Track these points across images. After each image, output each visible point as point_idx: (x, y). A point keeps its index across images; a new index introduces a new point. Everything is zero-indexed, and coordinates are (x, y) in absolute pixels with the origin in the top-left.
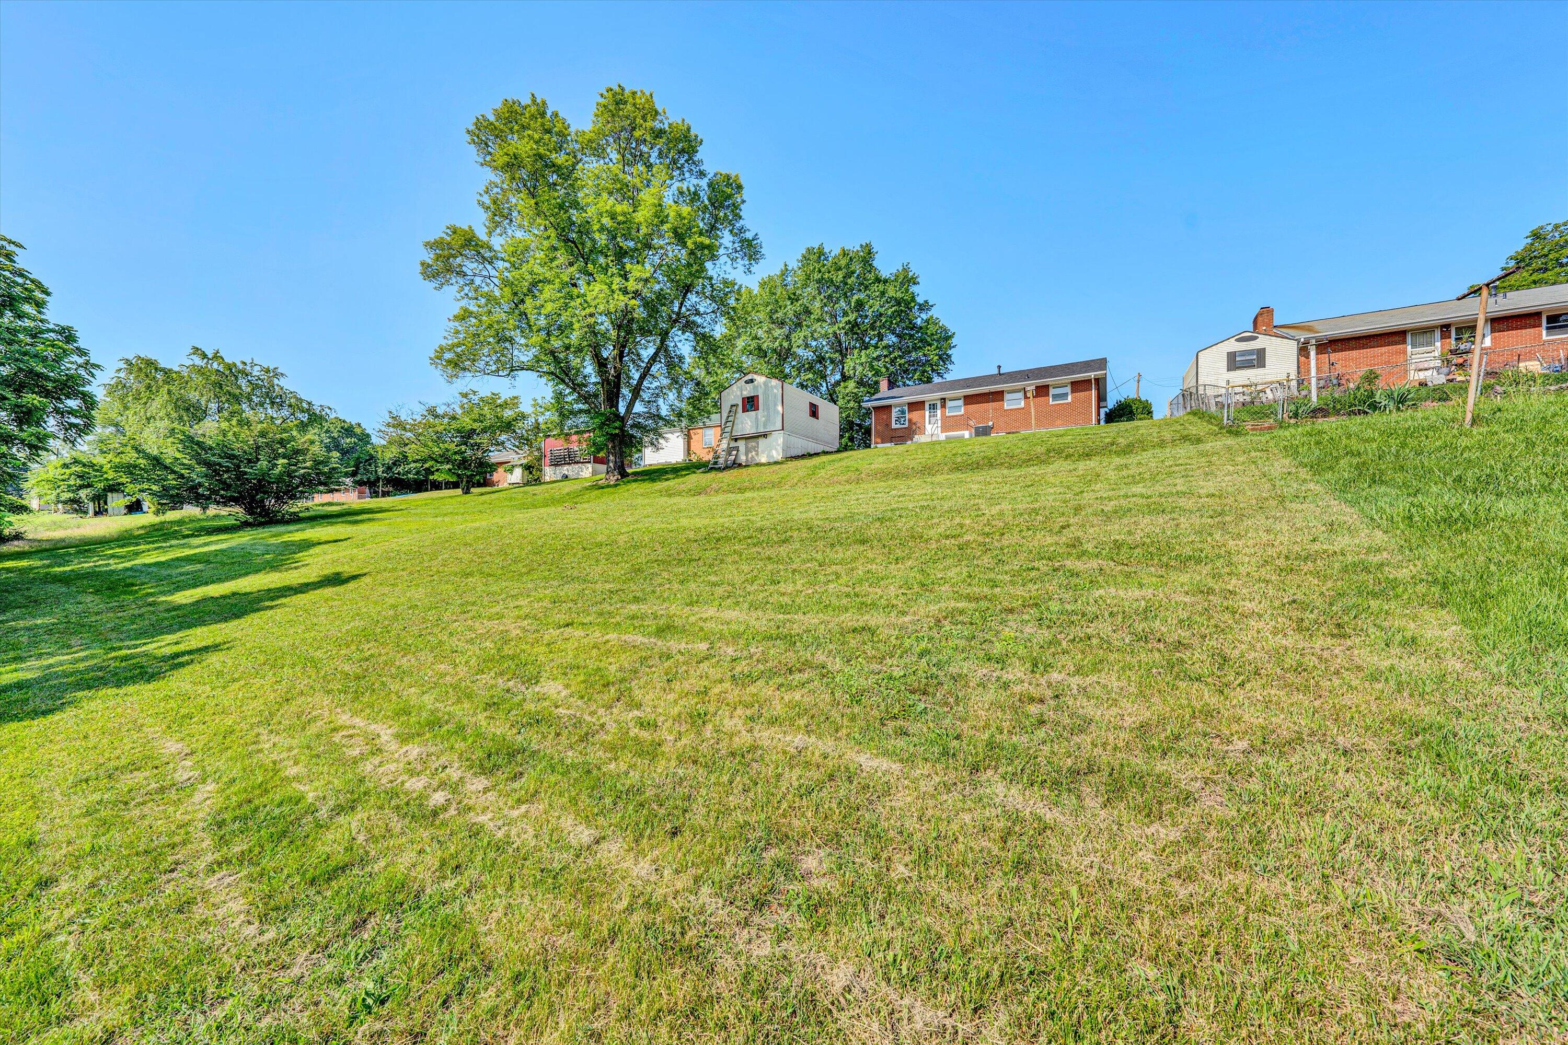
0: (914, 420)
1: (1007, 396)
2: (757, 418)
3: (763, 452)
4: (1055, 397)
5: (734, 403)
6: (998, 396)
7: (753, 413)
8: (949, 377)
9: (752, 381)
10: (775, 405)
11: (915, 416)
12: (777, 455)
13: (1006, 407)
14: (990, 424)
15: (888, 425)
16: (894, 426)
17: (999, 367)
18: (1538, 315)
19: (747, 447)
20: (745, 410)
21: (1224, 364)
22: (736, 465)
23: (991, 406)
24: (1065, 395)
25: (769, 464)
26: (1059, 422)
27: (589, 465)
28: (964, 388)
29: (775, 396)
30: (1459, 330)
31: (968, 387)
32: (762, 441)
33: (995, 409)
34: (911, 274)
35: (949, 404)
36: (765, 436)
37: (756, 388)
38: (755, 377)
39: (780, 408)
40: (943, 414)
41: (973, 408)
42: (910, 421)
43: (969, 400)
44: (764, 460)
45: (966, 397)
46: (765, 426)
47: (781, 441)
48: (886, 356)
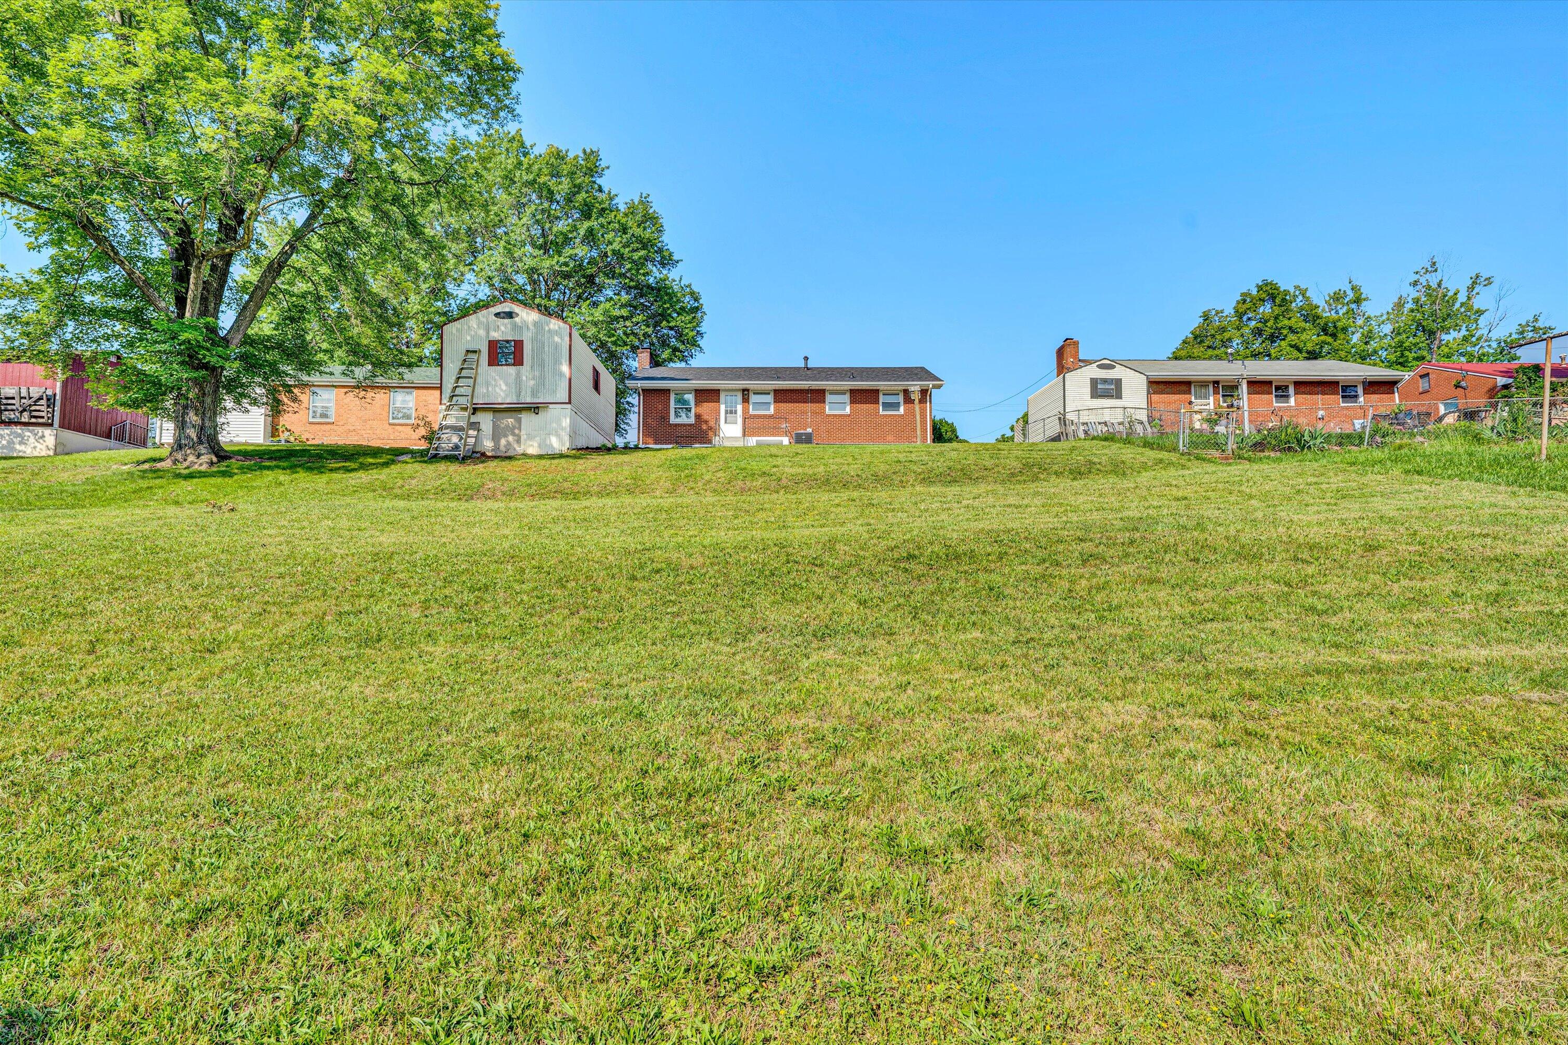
0: (705, 417)
1: (829, 398)
2: (518, 375)
3: (530, 437)
4: (887, 406)
5: (472, 347)
6: (818, 396)
7: (512, 370)
8: (695, 363)
9: (510, 315)
10: (557, 362)
11: (706, 409)
12: (560, 443)
13: (828, 412)
14: (809, 430)
15: (665, 417)
16: (673, 420)
17: (806, 359)
18: (1337, 383)
19: (495, 427)
20: (493, 361)
21: (1087, 390)
22: (477, 456)
23: (809, 407)
24: (896, 406)
25: (540, 457)
26: (890, 438)
27: (48, 432)
28: (773, 379)
29: (557, 347)
30: (1278, 388)
31: (779, 378)
32: (527, 419)
33: (814, 413)
34: (651, 211)
35: (754, 398)
36: (535, 409)
37: (515, 327)
38: (517, 309)
39: (565, 368)
40: (745, 411)
41: (786, 407)
42: (698, 417)
43: (781, 396)
44: (532, 451)
45: (776, 391)
46: (534, 394)
47: (566, 422)
48: (625, 319)
